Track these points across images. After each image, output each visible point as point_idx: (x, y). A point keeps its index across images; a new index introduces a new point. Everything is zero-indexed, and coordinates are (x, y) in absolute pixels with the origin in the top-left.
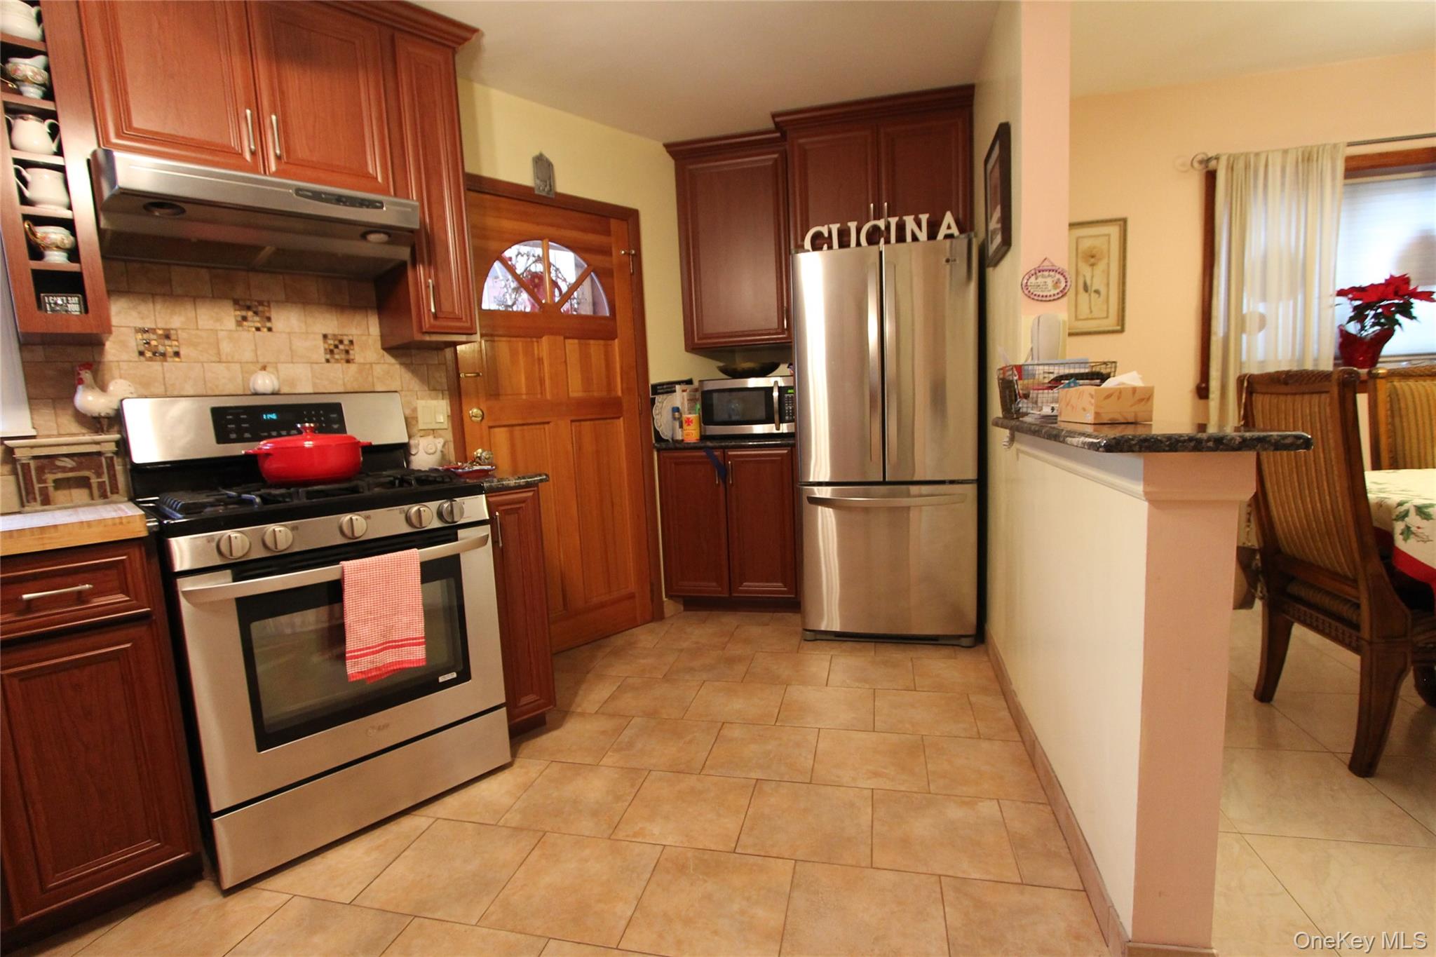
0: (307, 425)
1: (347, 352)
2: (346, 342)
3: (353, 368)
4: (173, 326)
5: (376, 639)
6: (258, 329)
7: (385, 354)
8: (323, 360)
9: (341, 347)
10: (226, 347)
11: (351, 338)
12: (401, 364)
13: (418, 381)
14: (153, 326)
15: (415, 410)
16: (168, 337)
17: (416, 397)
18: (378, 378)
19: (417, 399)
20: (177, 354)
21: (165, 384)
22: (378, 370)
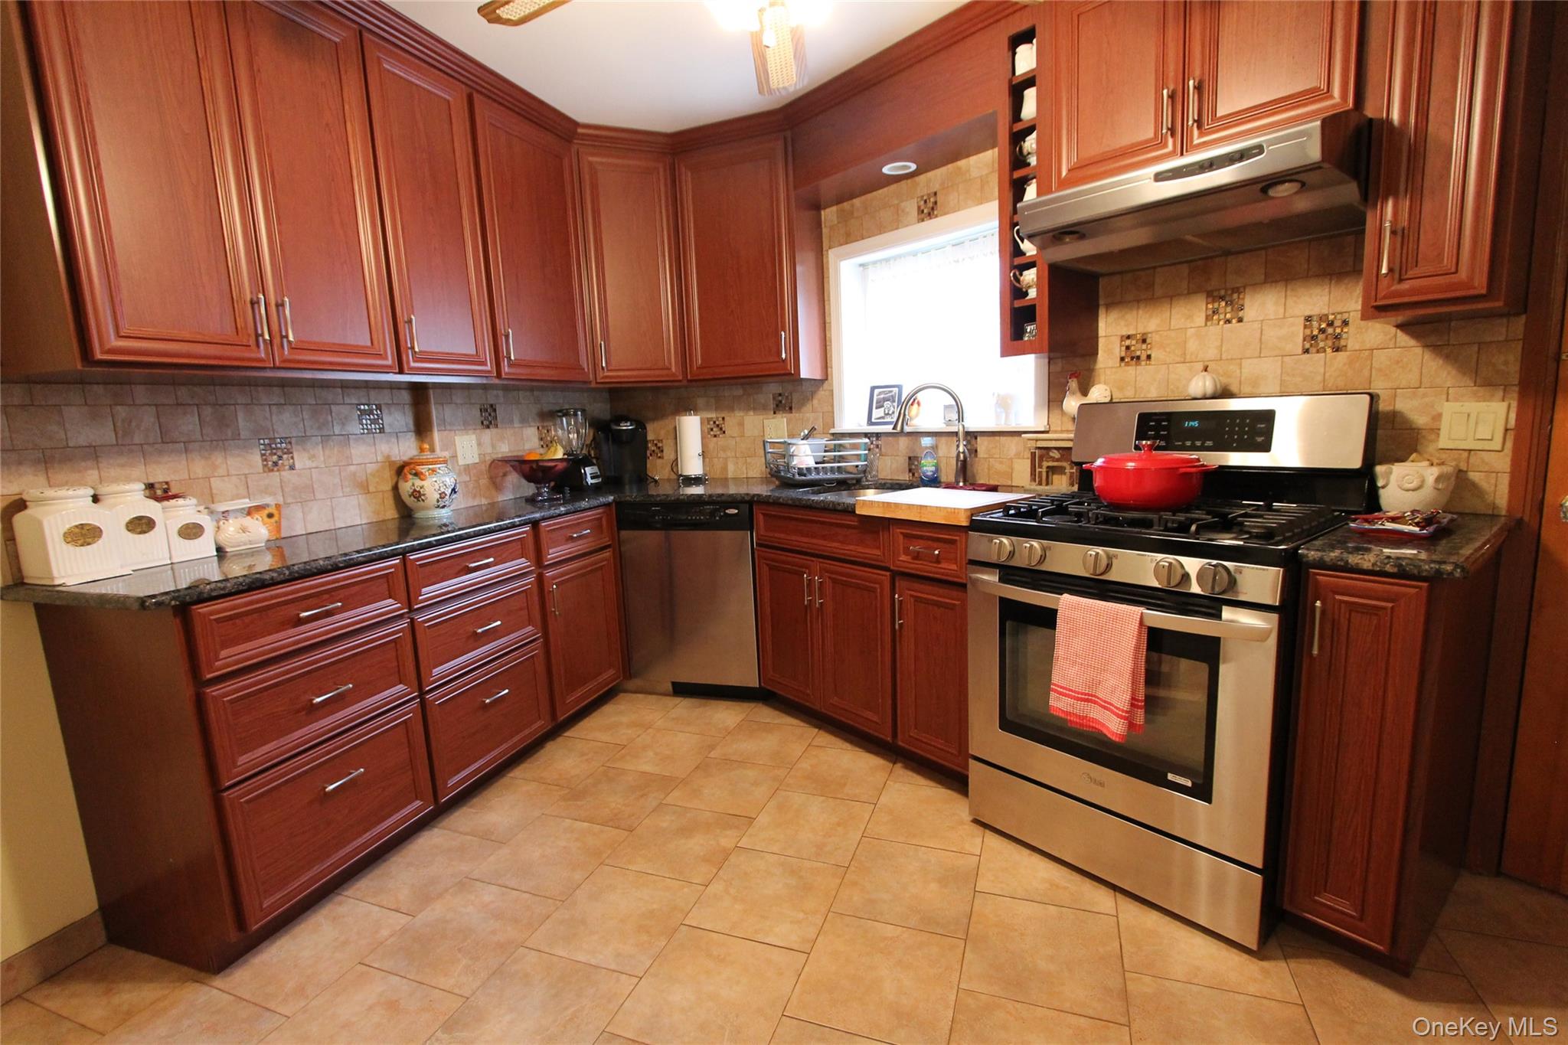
0: (1144, 442)
1: (1337, 337)
2: (1338, 323)
3: (1342, 356)
4: (1150, 330)
5: (1078, 686)
6: (1228, 321)
7: (1399, 333)
8: (1300, 351)
9: (1330, 330)
10: (1192, 345)
11: (1345, 316)
12: (1426, 346)
13: (1454, 372)
14: (1134, 332)
15: (1438, 417)
16: (1144, 341)
17: (1445, 397)
18: (1380, 370)
19: (1447, 400)
20: (1149, 357)
21: (1135, 387)
22: (1382, 358)
